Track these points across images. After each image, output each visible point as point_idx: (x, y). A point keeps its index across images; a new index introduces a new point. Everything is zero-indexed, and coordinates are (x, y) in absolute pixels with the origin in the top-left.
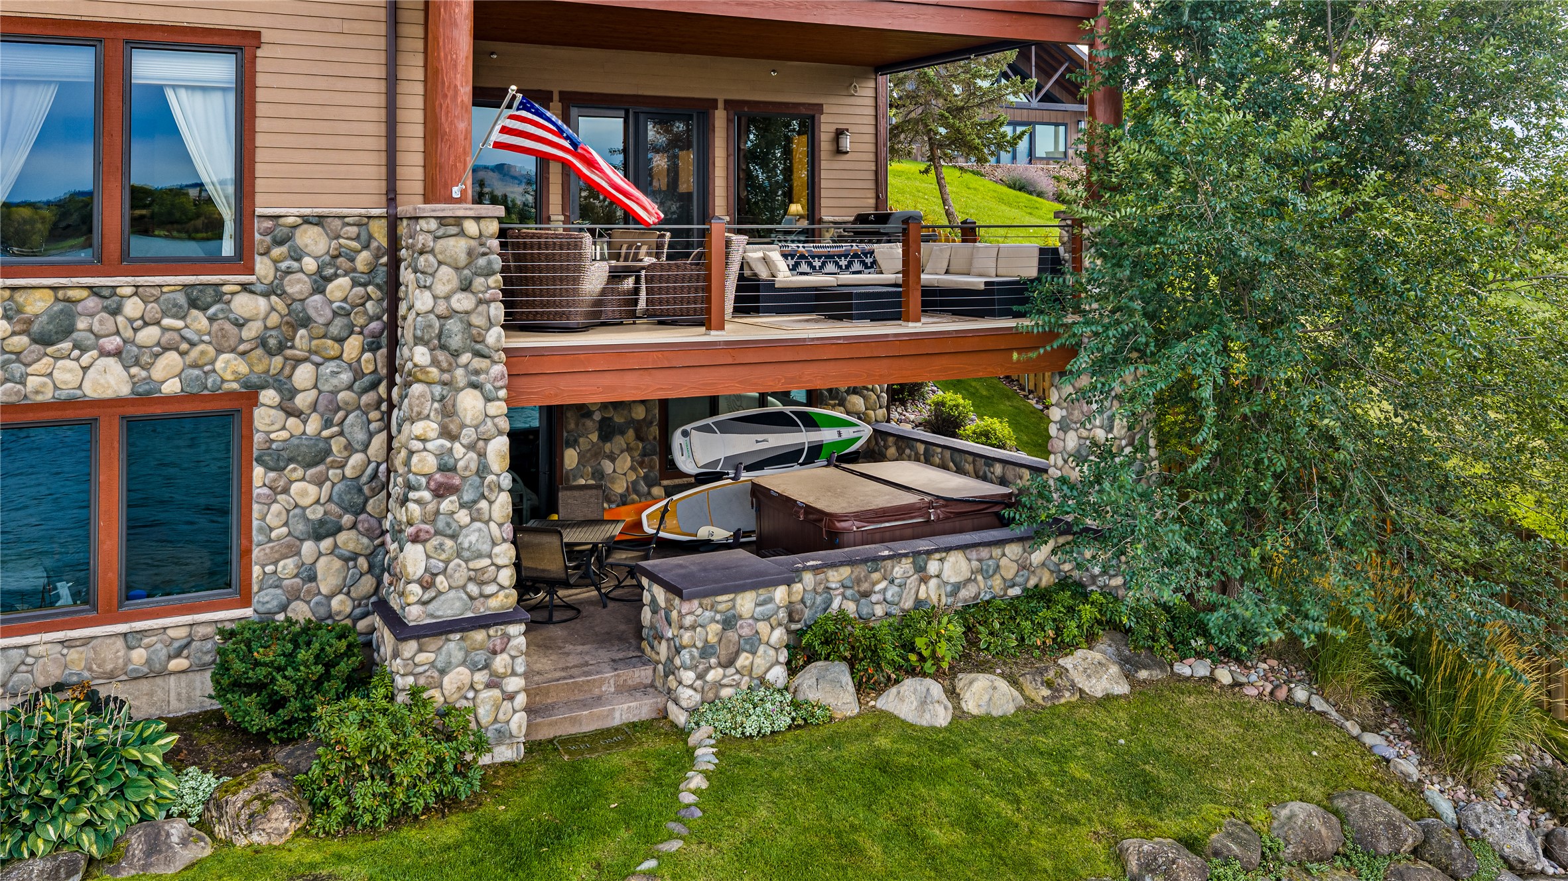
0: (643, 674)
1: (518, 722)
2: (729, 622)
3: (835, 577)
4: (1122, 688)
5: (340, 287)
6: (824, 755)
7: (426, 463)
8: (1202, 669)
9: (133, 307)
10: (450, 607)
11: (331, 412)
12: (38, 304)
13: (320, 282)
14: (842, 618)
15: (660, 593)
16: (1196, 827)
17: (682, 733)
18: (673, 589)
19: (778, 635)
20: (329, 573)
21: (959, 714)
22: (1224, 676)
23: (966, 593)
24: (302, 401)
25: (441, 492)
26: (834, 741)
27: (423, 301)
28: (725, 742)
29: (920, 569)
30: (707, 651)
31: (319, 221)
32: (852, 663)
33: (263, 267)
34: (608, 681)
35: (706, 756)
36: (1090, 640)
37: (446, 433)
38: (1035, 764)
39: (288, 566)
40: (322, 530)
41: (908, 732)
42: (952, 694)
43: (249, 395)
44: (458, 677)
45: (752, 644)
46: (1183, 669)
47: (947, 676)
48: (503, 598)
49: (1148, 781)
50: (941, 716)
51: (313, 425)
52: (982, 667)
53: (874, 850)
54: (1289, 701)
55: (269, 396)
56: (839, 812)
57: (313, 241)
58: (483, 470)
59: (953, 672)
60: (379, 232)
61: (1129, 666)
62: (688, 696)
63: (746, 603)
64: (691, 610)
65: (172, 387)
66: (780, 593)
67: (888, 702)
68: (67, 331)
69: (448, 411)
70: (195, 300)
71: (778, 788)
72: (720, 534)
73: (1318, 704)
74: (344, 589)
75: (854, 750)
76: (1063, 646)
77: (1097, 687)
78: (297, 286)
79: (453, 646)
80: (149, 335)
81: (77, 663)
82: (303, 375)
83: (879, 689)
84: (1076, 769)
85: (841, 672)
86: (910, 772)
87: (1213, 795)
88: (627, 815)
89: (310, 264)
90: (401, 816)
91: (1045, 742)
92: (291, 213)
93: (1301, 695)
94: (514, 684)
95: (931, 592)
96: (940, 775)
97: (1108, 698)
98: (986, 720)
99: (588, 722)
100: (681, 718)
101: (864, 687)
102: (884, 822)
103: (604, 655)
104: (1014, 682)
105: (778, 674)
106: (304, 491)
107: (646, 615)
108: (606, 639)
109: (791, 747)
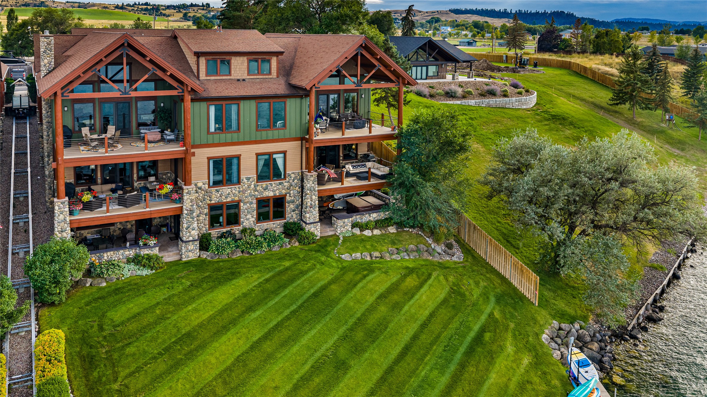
0: (333, 229)
1: (319, 234)
2: (344, 223)
3: (358, 217)
4: (396, 232)
5: (296, 181)
6: (356, 239)
7: (309, 204)
8: (407, 229)
9: (274, 185)
10: (312, 221)
11: (295, 196)
12: (264, 186)
13: (293, 181)
14: (358, 222)
15: (335, 219)
16: (398, 247)
17: (338, 236)
18: (337, 218)
19: (350, 224)
20: (295, 216)
21: (373, 234)
22: (410, 230)
23: (376, 219)
24: (292, 195)
25: (311, 208)
26: (357, 237)
27: (309, 185)
28: (344, 237)
29: (370, 215)
30: (341, 226)
31: (293, 173)
32: (360, 228)
33: (287, 179)
34: (328, 229)
35: (341, 238)
36: (392, 226)
37: (311, 201)
38: (381, 240)
39: (290, 215)
40: (294, 211)
41: (366, 236)
42: (372, 232)
43: (286, 195)
44: (313, 229)
45: (347, 225)
46: (405, 229)
47: (372, 230)
48: (317, 220)
49: (394, 242)
50: (370, 235)
51: (293, 198)
52: (377, 229)
53: (361, 248)
54: (418, 234)
55: (288, 195)
56: (357, 244)
57: (293, 176)
58: (315, 205)
59: (373, 229)
60: (300, 175)
61: (397, 229)
62: (339, 232)
63: (346, 220)
64: (339, 221)
65: (278, 194)
66: (350, 219)
67: (364, 233)
68: (267, 189)
69: (311, 198)
70: (280, 184)
71: (350, 242)
72: (341, 208)
73: (422, 234)
74: (296, 218)
75: (359, 238)
76: (388, 226)
77: (392, 231)
78: (291, 181)
79: (312, 225)
80: (275, 188)
81: (268, 226)
82: (292, 192)
83: (363, 231)
84: (386, 241)
85: (358, 229)
86: (366, 241)
87: (402, 244)
88: (333, 244)
89: (292, 178)
90: (309, 243)
91: (383, 238)
92: (290, 172)
93: (420, 233)
94: (319, 230)
95: (371, 219)
96: (369, 241)
97: (393, 233)
98: (376, 235)
99: (326, 234)
100: (338, 234)
101: (361, 231)
102: (362, 245)
103: (327, 226)
104: (381, 231)
105: (350, 229)
106: (292, 206)
107: (333, 221)
108: (327, 224)
109: (352, 238)
